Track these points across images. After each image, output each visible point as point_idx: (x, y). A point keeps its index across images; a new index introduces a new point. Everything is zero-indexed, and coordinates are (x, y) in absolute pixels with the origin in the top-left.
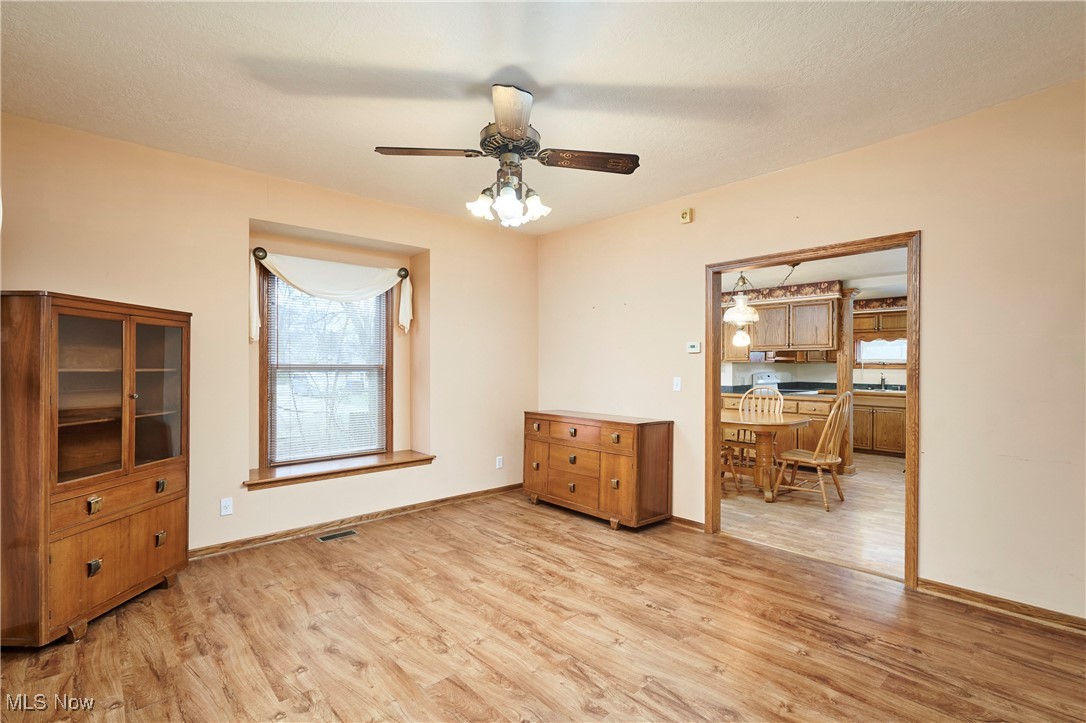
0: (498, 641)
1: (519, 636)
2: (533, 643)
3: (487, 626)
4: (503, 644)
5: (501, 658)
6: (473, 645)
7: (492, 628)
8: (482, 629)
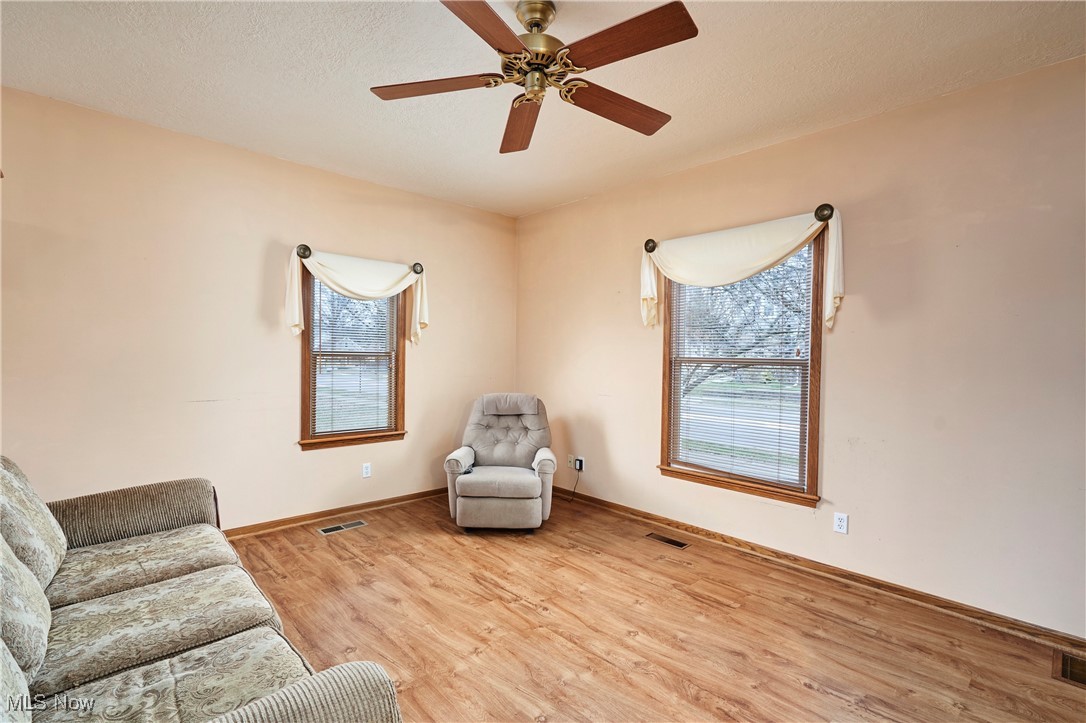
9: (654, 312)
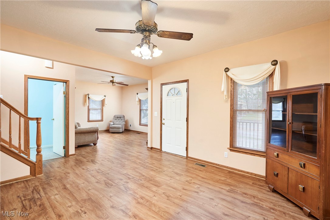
0: (149, 196)
1: (142, 198)
2: (137, 196)
3: (153, 201)
4: (147, 195)
5: (147, 192)
6: (156, 195)
7: (151, 201)
8: (154, 200)
9: (138, 103)
